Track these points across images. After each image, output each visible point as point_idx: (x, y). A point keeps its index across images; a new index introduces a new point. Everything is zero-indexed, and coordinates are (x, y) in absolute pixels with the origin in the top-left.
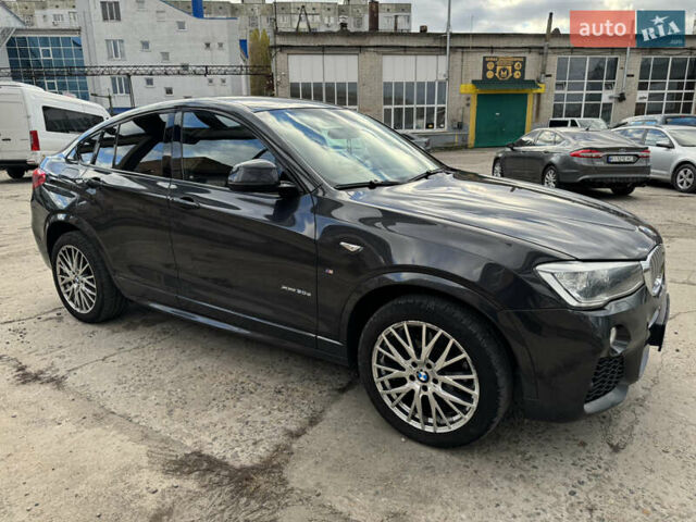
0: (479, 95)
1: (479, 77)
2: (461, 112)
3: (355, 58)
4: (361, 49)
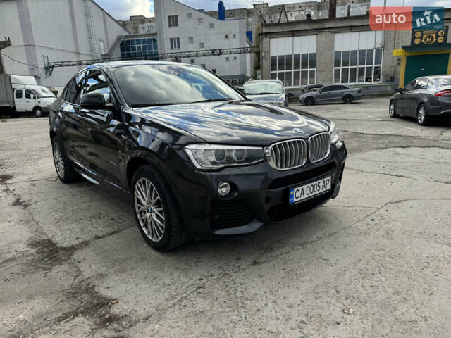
0: (408, 57)
1: (408, 43)
2: (393, 69)
3: (315, 36)
4: (319, 31)
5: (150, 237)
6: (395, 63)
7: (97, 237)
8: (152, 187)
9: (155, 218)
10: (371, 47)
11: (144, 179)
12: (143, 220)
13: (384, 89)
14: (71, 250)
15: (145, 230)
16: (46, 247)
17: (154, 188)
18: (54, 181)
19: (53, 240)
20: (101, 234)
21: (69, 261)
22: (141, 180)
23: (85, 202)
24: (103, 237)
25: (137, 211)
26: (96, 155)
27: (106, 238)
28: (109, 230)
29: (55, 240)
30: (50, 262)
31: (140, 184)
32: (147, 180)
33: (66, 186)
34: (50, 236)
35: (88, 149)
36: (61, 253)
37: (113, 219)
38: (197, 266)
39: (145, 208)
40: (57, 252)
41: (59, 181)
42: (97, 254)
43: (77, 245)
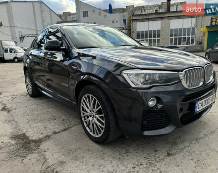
0: (209, 32)
1: (209, 25)
2: (201, 38)
3: (160, 21)
4: (162, 18)
5: (91, 133)
6: (202, 35)
7: (55, 133)
8: (95, 101)
9: (96, 121)
10: (189, 26)
11: (88, 94)
12: (86, 122)
13: (196, 48)
14: (39, 142)
15: (87, 128)
16: (22, 139)
17: (97, 101)
18: (26, 96)
19: (26, 134)
20: (57, 131)
21: (38, 151)
22: (86, 96)
23: (45, 108)
24: (59, 132)
25: (82, 116)
26: (51, 80)
27: (61, 133)
28: (62, 128)
29: (28, 134)
30: (25, 151)
31: (86, 98)
32: (91, 95)
33: (33, 99)
34: (24, 131)
35: (46, 77)
36: (32, 144)
37: (63, 120)
38: (128, 156)
39: (88, 114)
40: (29, 143)
41: (28, 96)
42: (56, 145)
43: (42, 138)
